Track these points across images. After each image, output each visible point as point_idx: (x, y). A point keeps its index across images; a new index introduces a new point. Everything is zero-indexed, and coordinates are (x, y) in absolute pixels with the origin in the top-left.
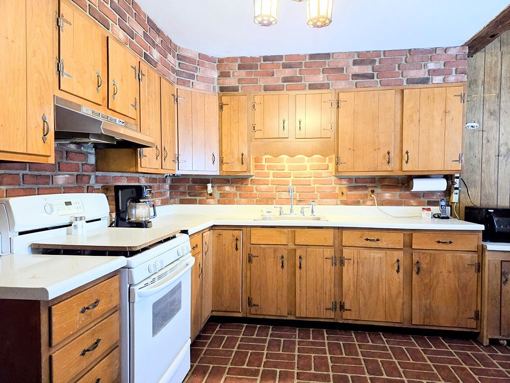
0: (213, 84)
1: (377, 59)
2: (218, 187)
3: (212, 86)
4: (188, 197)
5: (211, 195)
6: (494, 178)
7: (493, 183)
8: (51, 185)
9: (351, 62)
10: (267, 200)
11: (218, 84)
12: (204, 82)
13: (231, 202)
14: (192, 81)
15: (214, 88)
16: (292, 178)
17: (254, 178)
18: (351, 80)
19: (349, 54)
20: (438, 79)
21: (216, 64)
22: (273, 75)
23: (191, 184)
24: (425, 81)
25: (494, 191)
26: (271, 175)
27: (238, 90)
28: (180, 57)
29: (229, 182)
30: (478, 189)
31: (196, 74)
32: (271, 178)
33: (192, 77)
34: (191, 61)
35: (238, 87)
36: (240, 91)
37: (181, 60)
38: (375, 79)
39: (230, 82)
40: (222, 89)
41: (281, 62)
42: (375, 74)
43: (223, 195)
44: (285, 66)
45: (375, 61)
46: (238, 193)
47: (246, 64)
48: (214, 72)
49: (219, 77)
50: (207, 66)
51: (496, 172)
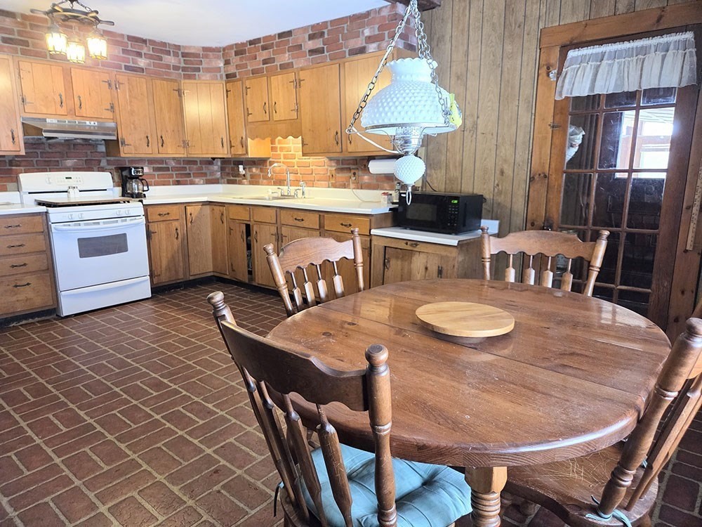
0: (220, 72)
1: (326, 31)
2: (249, 168)
3: (218, 74)
4: (232, 178)
5: (244, 175)
6: (458, 157)
7: (457, 164)
8: (60, 167)
9: (307, 36)
10: (280, 182)
11: (225, 72)
12: (210, 72)
13: (257, 183)
14: (197, 73)
15: (221, 76)
16: (297, 159)
17: (271, 160)
18: (308, 57)
19: (304, 29)
20: (372, 47)
21: (221, 53)
22: (256, 59)
23: (232, 165)
24: (362, 50)
25: (457, 174)
26: (282, 157)
27: (236, 76)
28: (184, 55)
29: (255, 164)
30: (443, 171)
31: (201, 67)
32: (282, 160)
33: (198, 70)
34: (197, 55)
35: (236, 73)
36: (238, 77)
37: (185, 57)
38: (326, 53)
39: (232, 70)
40: (228, 76)
41: (260, 45)
42: (325, 47)
43: (252, 176)
44: (264, 48)
45: (324, 33)
46: (262, 174)
47: (240, 50)
48: (219, 62)
49: (225, 65)
50: (211, 57)
51: (461, 151)
